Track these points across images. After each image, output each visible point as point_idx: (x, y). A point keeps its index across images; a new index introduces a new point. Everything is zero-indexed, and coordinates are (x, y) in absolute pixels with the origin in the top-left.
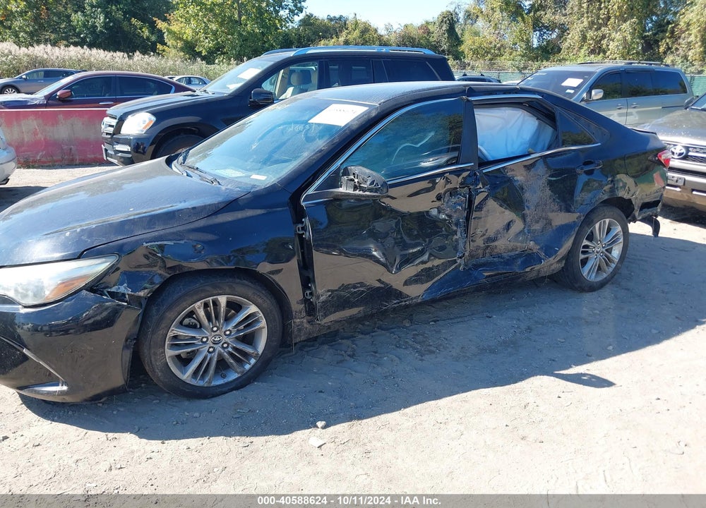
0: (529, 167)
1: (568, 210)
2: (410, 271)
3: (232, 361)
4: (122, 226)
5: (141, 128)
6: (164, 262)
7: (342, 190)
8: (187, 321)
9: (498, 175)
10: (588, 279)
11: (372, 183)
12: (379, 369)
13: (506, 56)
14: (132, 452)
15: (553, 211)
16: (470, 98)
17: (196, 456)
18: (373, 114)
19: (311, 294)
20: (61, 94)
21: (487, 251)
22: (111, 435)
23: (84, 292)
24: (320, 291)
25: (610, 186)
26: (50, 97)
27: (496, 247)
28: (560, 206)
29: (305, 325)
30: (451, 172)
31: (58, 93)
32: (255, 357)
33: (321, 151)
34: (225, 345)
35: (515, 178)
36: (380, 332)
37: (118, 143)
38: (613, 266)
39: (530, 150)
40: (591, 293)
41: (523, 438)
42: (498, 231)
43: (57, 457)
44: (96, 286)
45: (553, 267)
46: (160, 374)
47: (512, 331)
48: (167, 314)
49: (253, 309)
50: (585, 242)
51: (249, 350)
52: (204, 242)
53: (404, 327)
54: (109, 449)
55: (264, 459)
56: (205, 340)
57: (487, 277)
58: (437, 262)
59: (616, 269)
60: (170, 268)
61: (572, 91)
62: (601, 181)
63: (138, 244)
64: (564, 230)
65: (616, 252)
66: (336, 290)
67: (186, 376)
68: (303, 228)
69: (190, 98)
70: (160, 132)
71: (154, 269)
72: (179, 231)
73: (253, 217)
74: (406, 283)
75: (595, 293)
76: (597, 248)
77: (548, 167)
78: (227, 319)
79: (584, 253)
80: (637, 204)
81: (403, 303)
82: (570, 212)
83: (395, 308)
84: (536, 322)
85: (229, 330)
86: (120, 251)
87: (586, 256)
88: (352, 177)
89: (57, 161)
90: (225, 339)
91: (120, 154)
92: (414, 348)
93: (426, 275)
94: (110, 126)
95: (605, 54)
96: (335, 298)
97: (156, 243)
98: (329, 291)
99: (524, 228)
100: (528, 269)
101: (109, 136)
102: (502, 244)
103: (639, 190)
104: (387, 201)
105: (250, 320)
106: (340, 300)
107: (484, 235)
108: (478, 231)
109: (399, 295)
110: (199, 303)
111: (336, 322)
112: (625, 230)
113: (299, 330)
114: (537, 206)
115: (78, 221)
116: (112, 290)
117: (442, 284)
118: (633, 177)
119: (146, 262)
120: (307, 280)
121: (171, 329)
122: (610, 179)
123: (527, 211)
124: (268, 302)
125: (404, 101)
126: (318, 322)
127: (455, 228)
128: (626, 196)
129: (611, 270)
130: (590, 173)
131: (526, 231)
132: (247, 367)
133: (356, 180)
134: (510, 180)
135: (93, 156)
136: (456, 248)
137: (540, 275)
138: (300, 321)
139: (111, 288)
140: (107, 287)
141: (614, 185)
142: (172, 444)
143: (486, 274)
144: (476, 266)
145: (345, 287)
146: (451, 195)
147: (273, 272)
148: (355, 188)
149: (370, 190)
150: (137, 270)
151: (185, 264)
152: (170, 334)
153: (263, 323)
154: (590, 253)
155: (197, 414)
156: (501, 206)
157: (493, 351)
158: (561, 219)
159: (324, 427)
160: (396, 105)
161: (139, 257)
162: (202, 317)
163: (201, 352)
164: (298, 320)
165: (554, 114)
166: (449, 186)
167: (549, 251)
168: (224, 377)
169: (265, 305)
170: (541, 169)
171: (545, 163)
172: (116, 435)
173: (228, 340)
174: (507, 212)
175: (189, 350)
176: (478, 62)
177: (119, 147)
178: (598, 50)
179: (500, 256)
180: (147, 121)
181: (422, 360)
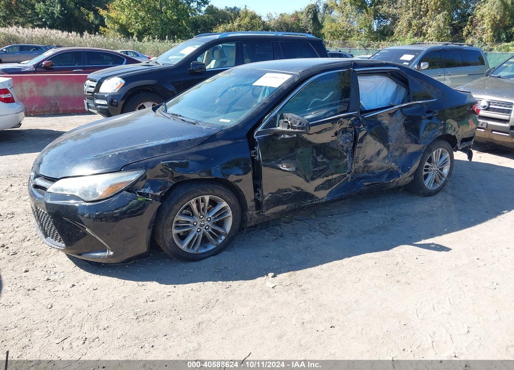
0: (391, 115)
1: (416, 142)
2: (319, 181)
3: (211, 237)
4: (146, 151)
5: (115, 88)
6: (172, 173)
7: (280, 128)
8: (184, 212)
9: (372, 119)
10: (428, 188)
11: (300, 124)
12: (301, 244)
13: (355, 37)
14: (157, 292)
15: (407, 143)
16: (355, 70)
17: (198, 294)
18: (296, 79)
19: (259, 195)
20: (46, 64)
21: (365, 169)
22: (140, 283)
23: (125, 192)
24: (265, 193)
25: (442, 127)
26: (38, 66)
27: (371, 166)
28: (412, 140)
29: (255, 215)
30: (344, 117)
31: (43, 63)
32: (224, 235)
33: (265, 103)
34: (207, 227)
35: (383, 122)
36: (296, 222)
37: (98, 99)
38: (444, 179)
39: (391, 103)
40: (429, 198)
41: (398, 282)
42: (372, 156)
43: (111, 295)
44: (131, 188)
45: (406, 180)
46: (168, 245)
47: (382, 220)
48: (175, 206)
49: (225, 204)
50: (427, 164)
51: (221, 230)
52: (196, 161)
53: (312, 219)
54: (141, 291)
55: (241, 294)
56: (195, 223)
57: (367, 185)
58: (335, 176)
59: (446, 182)
60: (176, 178)
61: (407, 64)
62: (438, 124)
63: (158, 162)
64: (414, 155)
65: (446, 171)
66: (275, 193)
67: (184, 246)
68: (255, 153)
69: (147, 67)
70: (128, 91)
71: (166, 178)
72: (182, 155)
73: (225, 145)
74: (316, 189)
75: (432, 197)
76: (434, 168)
77: (404, 115)
78: (209, 211)
79: (425, 170)
80: (459, 139)
81: (314, 202)
82: (417, 144)
83: (308, 206)
84: (397, 215)
85: (210, 218)
86: (146, 166)
87: (427, 173)
88: (286, 120)
89: (46, 112)
90: (207, 223)
91: (99, 107)
92: (321, 232)
93: (329, 184)
94: (91, 87)
95: (424, 36)
96: (274, 199)
97: (169, 162)
98: (270, 193)
99: (388, 155)
100: (391, 181)
101: (91, 94)
102: (374, 165)
103: (460, 130)
104: (305, 136)
105: (223, 212)
106: (277, 199)
107: (364, 158)
108: (360, 156)
109: (311, 197)
110: (193, 200)
111: (274, 213)
112: (452, 156)
113: (251, 219)
114: (397, 139)
115: (113, 148)
116: (141, 191)
117: (338, 190)
118: (457, 121)
119: (162, 173)
120: (257, 186)
121: (176, 216)
122: (443, 122)
123: (390, 143)
124: (234, 201)
125: (314, 71)
126: (262, 214)
127: (345, 154)
128: (453, 134)
129: (442, 182)
130: (430, 118)
131: (389, 156)
132: (220, 241)
133: (289, 122)
134: (379, 123)
135: (72, 108)
136: (346, 167)
137: (398, 185)
138: (252, 212)
139: (140, 190)
140: (138, 190)
141: (445, 126)
142: (181, 287)
143: (366, 184)
144: (359, 179)
145: (280, 191)
146: (343, 133)
147: (237, 181)
148: (289, 127)
149: (298, 128)
150: (157, 178)
151: (186, 175)
152: (176, 219)
153: (230, 213)
154: (429, 171)
155: (192, 270)
156: (375, 139)
157: (371, 233)
158: (413, 148)
159: (273, 277)
160: (309, 74)
161: (157, 170)
162: (194, 208)
163: (193, 231)
164: (251, 212)
165: (407, 79)
166: (342, 127)
167: (405, 169)
168: (206, 248)
169: (232, 202)
170: (399, 116)
171: (402, 111)
172: (144, 283)
173: (209, 224)
174: (378, 144)
175: (186, 230)
176: (334, 41)
177: (98, 102)
178: (420, 33)
179: (373, 172)
180: (119, 84)
181: (327, 238)
